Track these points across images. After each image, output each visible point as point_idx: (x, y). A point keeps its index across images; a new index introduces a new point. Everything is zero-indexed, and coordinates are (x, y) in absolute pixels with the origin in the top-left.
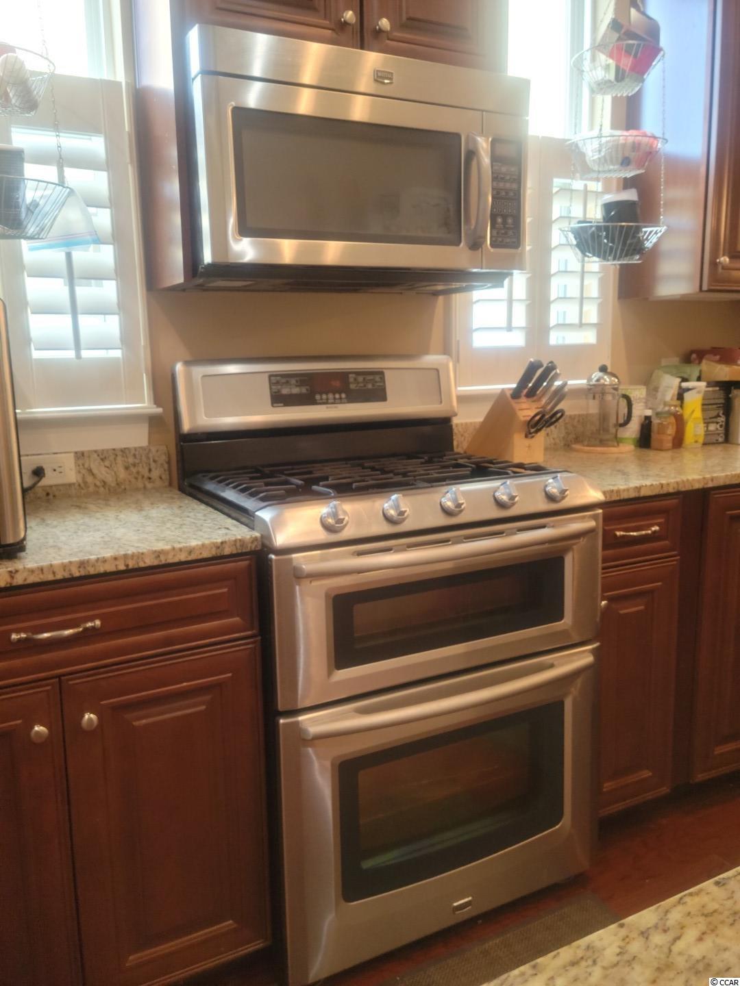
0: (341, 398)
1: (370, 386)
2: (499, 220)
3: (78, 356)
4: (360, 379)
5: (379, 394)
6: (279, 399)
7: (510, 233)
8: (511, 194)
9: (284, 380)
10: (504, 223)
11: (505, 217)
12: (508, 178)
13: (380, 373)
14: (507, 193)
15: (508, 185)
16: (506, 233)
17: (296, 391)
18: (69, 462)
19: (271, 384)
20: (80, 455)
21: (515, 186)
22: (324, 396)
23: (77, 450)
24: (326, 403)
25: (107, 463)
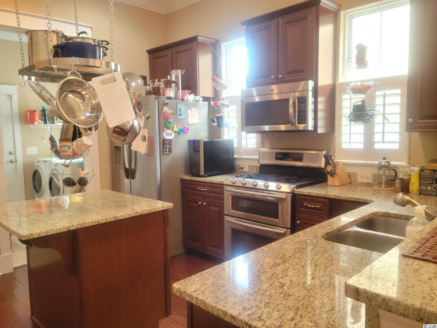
0: (291, 160)
1: (299, 157)
2: (300, 117)
3: (247, 147)
4: (297, 155)
5: (301, 160)
6: (277, 158)
7: (303, 120)
8: (304, 110)
9: (279, 154)
10: (302, 118)
11: (302, 116)
12: (303, 106)
13: (302, 154)
14: (303, 110)
15: (303, 108)
16: (302, 121)
17: (281, 157)
18: (247, 167)
19: (276, 155)
20: (249, 166)
21: (305, 108)
22: (287, 159)
23: (249, 165)
24: (287, 160)
25: (253, 168)
